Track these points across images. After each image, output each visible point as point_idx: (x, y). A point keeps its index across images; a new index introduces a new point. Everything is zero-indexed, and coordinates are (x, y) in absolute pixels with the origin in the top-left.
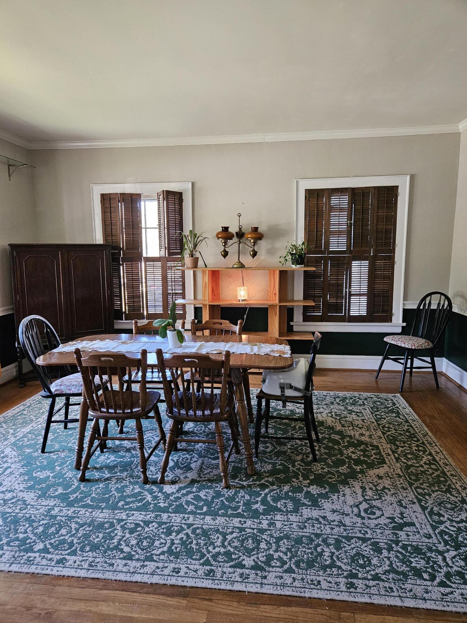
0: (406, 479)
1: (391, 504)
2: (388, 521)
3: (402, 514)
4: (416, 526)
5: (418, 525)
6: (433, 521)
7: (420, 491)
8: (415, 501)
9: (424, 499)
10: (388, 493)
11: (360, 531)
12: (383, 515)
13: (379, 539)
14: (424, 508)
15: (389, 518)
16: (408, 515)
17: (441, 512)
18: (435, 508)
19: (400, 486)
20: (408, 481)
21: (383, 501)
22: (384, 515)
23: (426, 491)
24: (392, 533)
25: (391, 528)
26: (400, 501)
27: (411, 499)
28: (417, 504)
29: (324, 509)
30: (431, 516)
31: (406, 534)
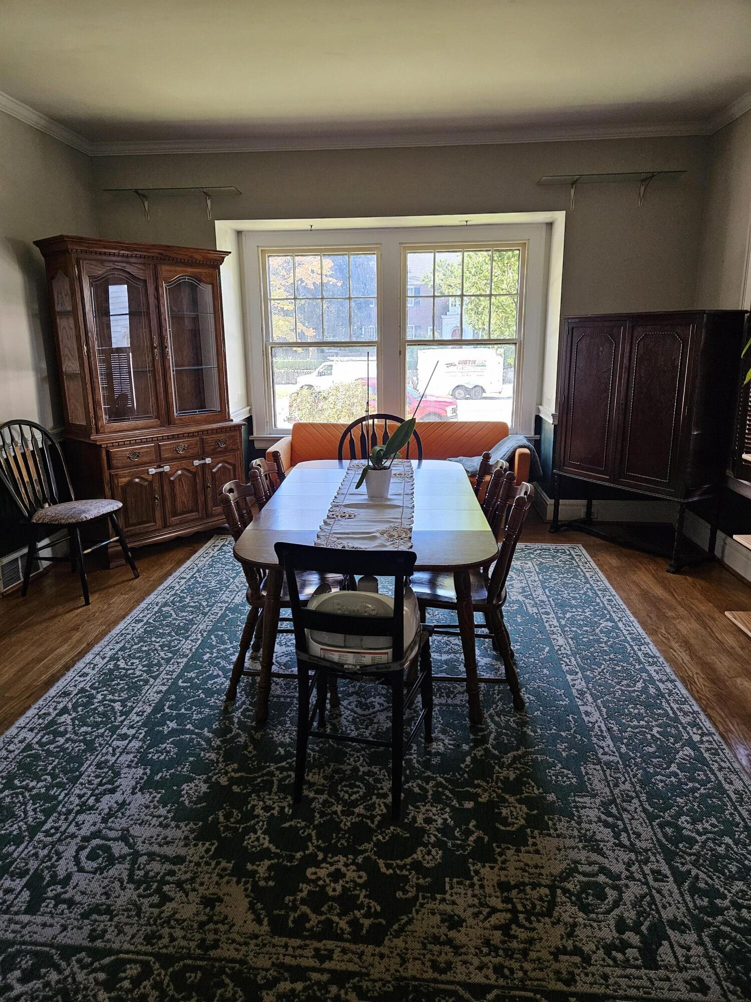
0: (189, 956)
1: (106, 894)
2: (61, 873)
3: (71, 903)
4: (24, 913)
5: (26, 918)
6: (19, 953)
7: (133, 970)
8: (99, 944)
9: (96, 964)
10: (146, 901)
11: (57, 829)
12: (81, 870)
13: (26, 847)
14: (68, 951)
15: (69, 876)
16: (59, 911)
17: (37, 984)
18: (54, 976)
19: (166, 931)
20: (182, 958)
21: (122, 883)
22: (78, 871)
23: (126, 984)
24: (28, 870)
25: (39, 871)
26: (108, 911)
27: (107, 936)
28: (86, 943)
29: (133, 793)
30: (35, 954)
31: (14, 890)
